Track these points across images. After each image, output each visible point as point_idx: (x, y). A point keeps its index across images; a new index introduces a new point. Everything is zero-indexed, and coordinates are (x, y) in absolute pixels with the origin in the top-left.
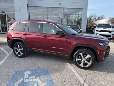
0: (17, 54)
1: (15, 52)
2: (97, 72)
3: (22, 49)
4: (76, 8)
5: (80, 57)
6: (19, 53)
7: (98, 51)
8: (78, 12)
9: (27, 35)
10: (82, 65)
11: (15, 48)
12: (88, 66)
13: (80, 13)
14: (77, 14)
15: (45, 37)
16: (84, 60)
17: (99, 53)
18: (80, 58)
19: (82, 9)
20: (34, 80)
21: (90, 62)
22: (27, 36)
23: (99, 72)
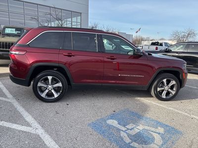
7: (183, 74)
10: (164, 96)
16: (166, 88)
17: (184, 78)
21: (174, 89)
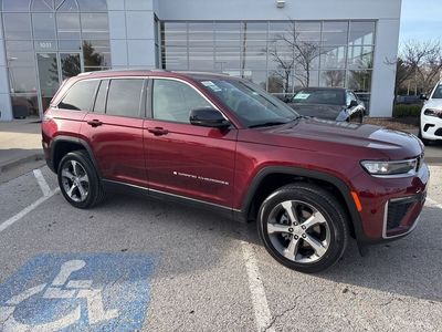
0: (69, 193)
1: (66, 186)
2: (352, 288)
3: (85, 178)
4: (348, 21)
5: (283, 218)
6: (76, 192)
7: (354, 195)
8: (362, 34)
9: (101, 124)
11: (66, 173)
12: (314, 258)
13: (368, 39)
14: (358, 42)
15: (156, 134)
16: (298, 230)
17: (359, 208)
18: (285, 223)
19: (376, 21)
20: (83, 294)
21: (325, 243)
22: (99, 129)
23: (359, 290)
